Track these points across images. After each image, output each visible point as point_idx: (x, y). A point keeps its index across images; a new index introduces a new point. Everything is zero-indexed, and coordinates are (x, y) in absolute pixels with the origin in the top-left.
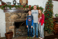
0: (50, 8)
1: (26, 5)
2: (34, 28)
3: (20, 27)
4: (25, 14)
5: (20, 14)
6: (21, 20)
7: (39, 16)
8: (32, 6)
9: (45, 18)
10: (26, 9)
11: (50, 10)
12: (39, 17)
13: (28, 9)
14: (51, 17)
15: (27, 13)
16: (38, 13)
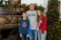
0: (54, 8)
1: (18, 4)
2: (31, 38)
3: (9, 37)
4: (18, 18)
5: (9, 17)
6: (10, 25)
7: (39, 19)
8: (27, 5)
9: (47, 23)
10: (18, 10)
11: (55, 10)
12: (38, 21)
13: (22, 9)
14: (56, 21)
15: (20, 16)
16: (36, 15)
